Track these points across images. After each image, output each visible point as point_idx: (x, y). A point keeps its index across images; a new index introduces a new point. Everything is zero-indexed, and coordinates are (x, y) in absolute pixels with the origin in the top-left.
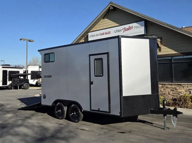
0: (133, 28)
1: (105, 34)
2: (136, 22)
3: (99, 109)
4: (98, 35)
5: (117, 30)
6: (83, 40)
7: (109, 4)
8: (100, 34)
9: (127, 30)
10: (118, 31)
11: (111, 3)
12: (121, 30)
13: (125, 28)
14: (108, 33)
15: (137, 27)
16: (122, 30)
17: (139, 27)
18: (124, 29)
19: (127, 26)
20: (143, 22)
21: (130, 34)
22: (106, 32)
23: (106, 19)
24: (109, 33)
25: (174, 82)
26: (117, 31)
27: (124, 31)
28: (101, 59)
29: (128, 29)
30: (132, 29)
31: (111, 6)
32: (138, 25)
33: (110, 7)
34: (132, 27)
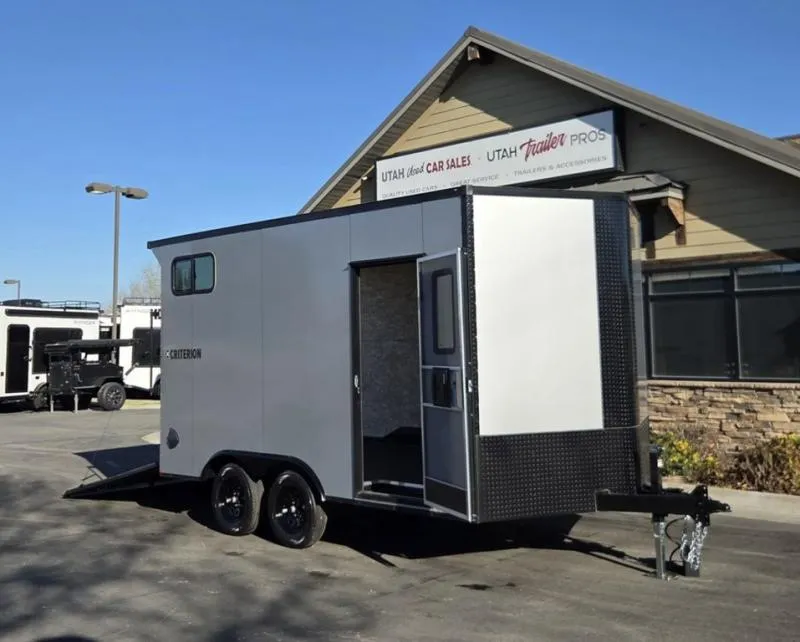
0: (567, 141)
1: (445, 166)
2: (578, 115)
4: (417, 171)
5: (498, 151)
6: (355, 192)
7: (465, 36)
8: (425, 169)
9: (541, 150)
10: (501, 153)
11: (471, 31)
12: (513, 150)
13: (531, 141)
14: (460, 163)
15: (583, 136)
16: (518, 148)
17: (593, 136)
18: (525, 147)
19: (539, 133)
20: (608, 117)
21: (551, 168)
22: (453, 160)
23: (454, 102)
24: (466, 161)
25: (741, 377)
26: (496, 153)
27: (527, 156)
29: (546, 146)
30: (562, 144)
31: (472, 44)
32: (587, 128)
33: (466, 49)
34: (562, 138)
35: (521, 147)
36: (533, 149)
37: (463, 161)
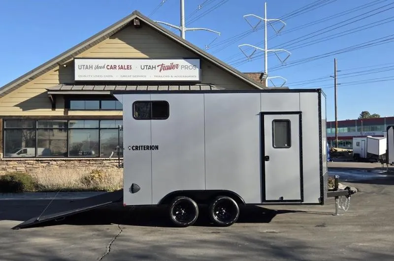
0: (180, 68)
1: (117, 68)
2: (184, 58)
3: (282, 198)
4: (101, 68)
6: (55, 71)
8: (105, 67)
9: (167, 69)
10: (148, 67)
11: (136, 13)
12: (154, 66)
13: (163, 64)
14: (126, 68)
15: (186, 67)
16: (156, 67)
17: (191, 67)
18: (160, 67)
19: (167, 62)
20: (197, 61)
21: (172, 76)
22: (122, 66)
23: (117, 40)
26: (145, 67)
27: (161, 70)
28: (288, 122)
29: (169, 68)
30: (177, 68)
31: (136, 18)
32: (189, 64)
34: (177, 66)
35: (158, 66)
36: (163, 68)
37: (128, 67)
